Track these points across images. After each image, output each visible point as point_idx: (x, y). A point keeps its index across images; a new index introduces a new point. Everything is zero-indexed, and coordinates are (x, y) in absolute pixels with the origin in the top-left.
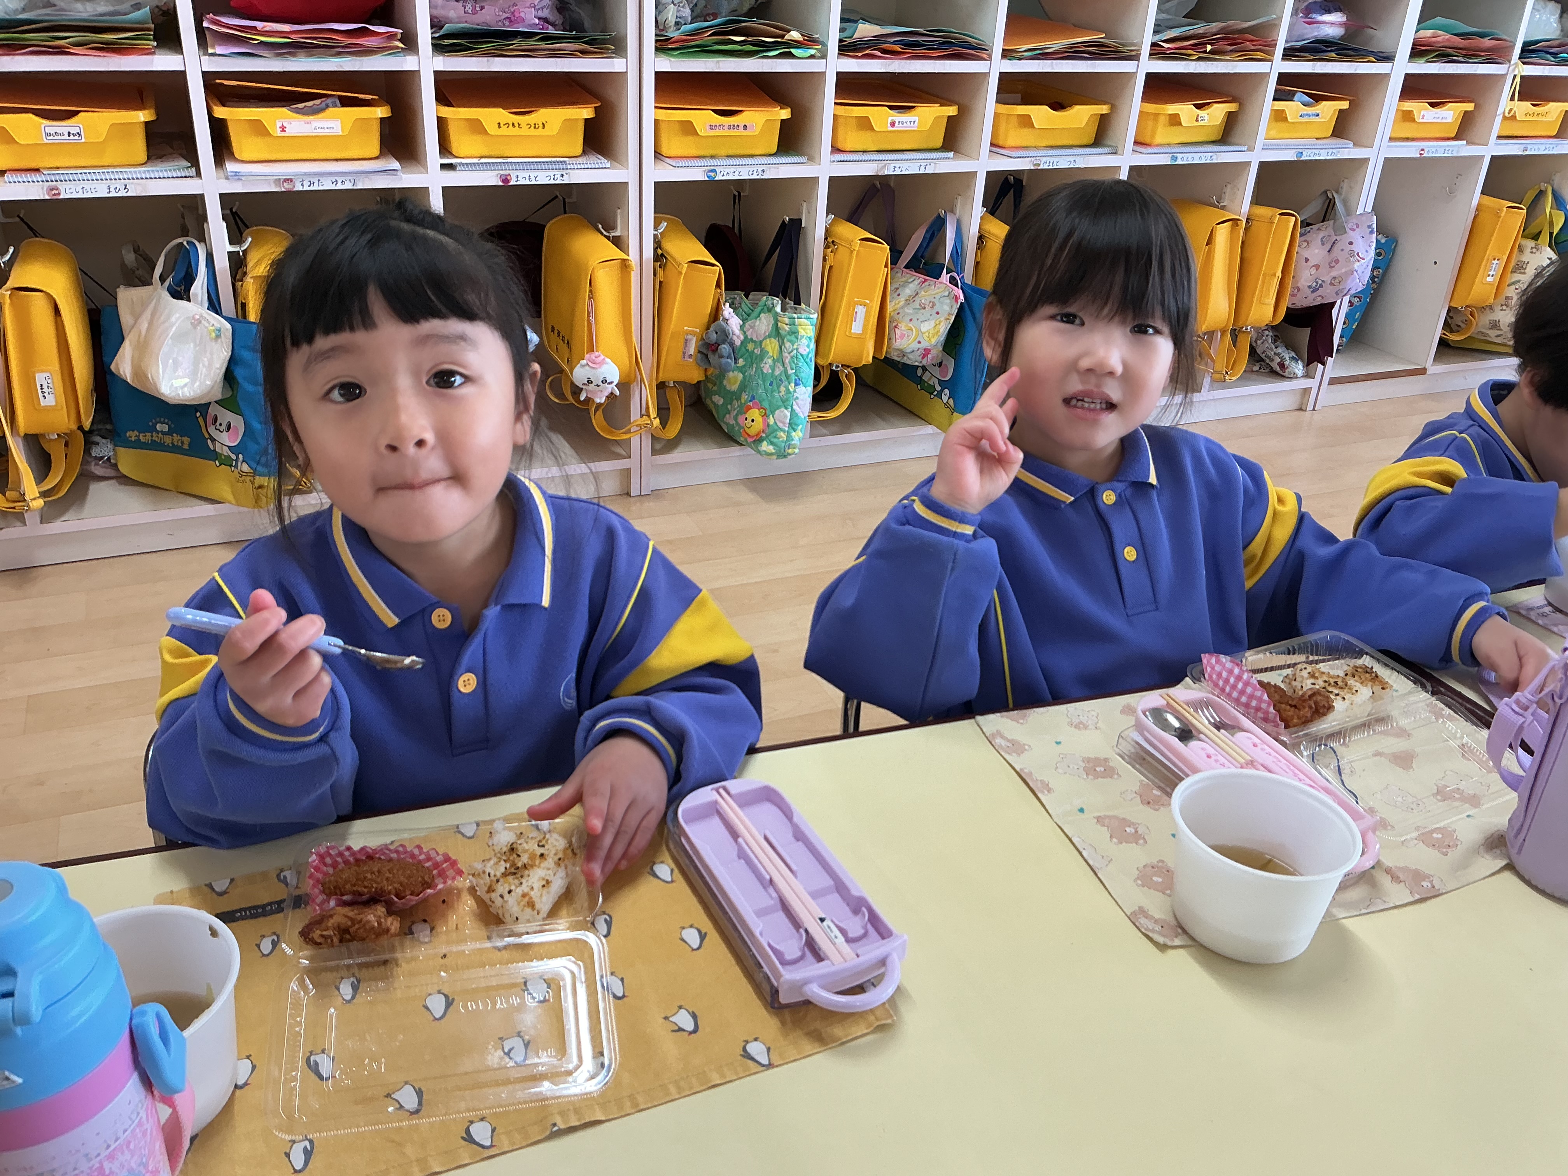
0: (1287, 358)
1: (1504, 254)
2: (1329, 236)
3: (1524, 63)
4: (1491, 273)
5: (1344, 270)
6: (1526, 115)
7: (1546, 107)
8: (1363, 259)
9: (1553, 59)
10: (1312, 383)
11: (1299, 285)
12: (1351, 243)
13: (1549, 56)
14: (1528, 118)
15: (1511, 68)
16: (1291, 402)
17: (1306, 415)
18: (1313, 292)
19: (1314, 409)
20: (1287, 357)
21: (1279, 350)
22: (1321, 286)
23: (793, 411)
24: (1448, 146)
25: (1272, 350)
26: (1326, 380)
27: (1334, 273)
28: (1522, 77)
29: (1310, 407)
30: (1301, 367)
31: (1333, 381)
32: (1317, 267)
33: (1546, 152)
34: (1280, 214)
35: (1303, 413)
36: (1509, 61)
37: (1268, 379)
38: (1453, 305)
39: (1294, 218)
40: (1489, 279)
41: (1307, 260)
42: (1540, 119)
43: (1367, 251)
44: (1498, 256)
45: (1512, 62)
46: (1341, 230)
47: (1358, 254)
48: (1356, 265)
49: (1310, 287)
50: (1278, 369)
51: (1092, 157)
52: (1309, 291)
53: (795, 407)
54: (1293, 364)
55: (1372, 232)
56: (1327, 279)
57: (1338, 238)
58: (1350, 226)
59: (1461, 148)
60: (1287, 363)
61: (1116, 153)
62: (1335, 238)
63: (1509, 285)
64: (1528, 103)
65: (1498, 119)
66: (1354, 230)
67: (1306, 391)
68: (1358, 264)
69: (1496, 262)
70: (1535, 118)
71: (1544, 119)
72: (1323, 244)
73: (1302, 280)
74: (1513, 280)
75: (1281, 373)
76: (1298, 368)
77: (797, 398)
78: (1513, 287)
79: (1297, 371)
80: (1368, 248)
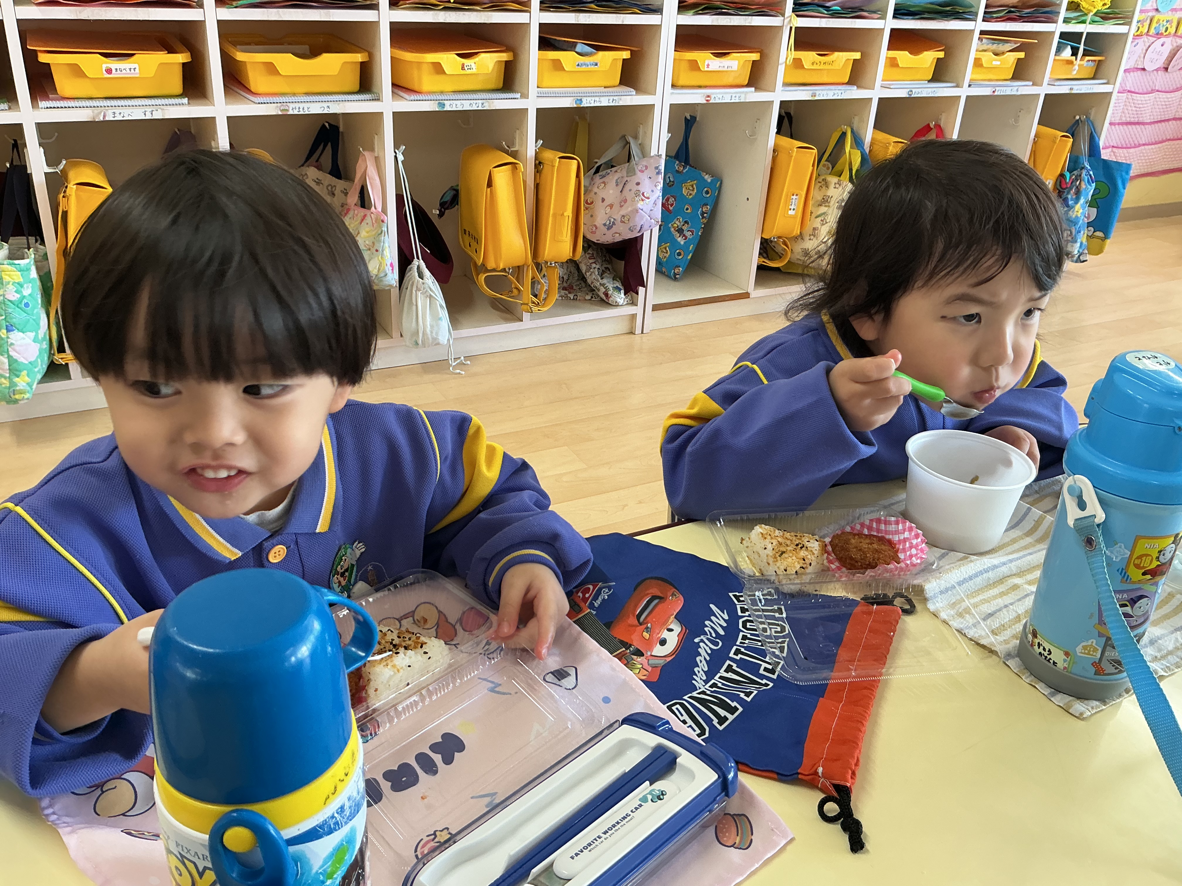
0: (611, 289)
1: (802, 190)
2: (622, 177)
3: (798, 16)
4: (792, 207)
5: (630, 209)
6: (813, 64)
7: (831, 57)
8: (648, 198)
9: (826, 12)
10: (638, 310)
11: (596, 223)
12: (638, 184)
13: (821, 9)
14: (815, 67)
15: (786, 21)
16: (623, 327)
17: (637, 338)
18: (608, 229)
19: (642, 333)
20: (610, 286)
21: (605, 281)
22: (614, 223)
23: (9, 357)
24: (737, 93)
25: (598, 281)
26: (649, 308)
27: (623, 212)
28: (796, 28)
29: (638, 331)
30: (622, 295)
31: (656, 308)
32: (611, 206)
33: (835, 97)
34: (561, 158)
35: (634, 336)
36: (783, 15)
37: (596, 307)
38: (766, 236)
39: (576, 161)
40: (791, 212)
41: (603, 200)
42: (827, 67)
43: (652, 191)
44: (796, 192)
45: (787, 15)
46: (631, 172)
47: (643, 194)
48: (640, 204)
49: (605, 225)
50: (604, 298)
51: (347, 104)
52: (604, 229)
53: (12, 353)
54: (616, 294)
55: (659, 173)
56: (618, 217)
57: (628, 179)
58: (640, 168)
59: (751, 95)
60: (610, 293)
61: (378, 100)
62: (626, 179)
63: (816, 217)
64: (814, 53)
65: (781, 69)
66: (642, 171)
67: (633, 317)
68: (642, 203)
69: (794, 197)
70: (822, 67)
71: (830, 67)
72: (617, 185)
73: (599, 218)
74: (819, 213)
75: (606, 300)
76: (620, 298)
77: (12, 344)
78: (819, 219)
79: (618, 300)
80: (654, 188)
